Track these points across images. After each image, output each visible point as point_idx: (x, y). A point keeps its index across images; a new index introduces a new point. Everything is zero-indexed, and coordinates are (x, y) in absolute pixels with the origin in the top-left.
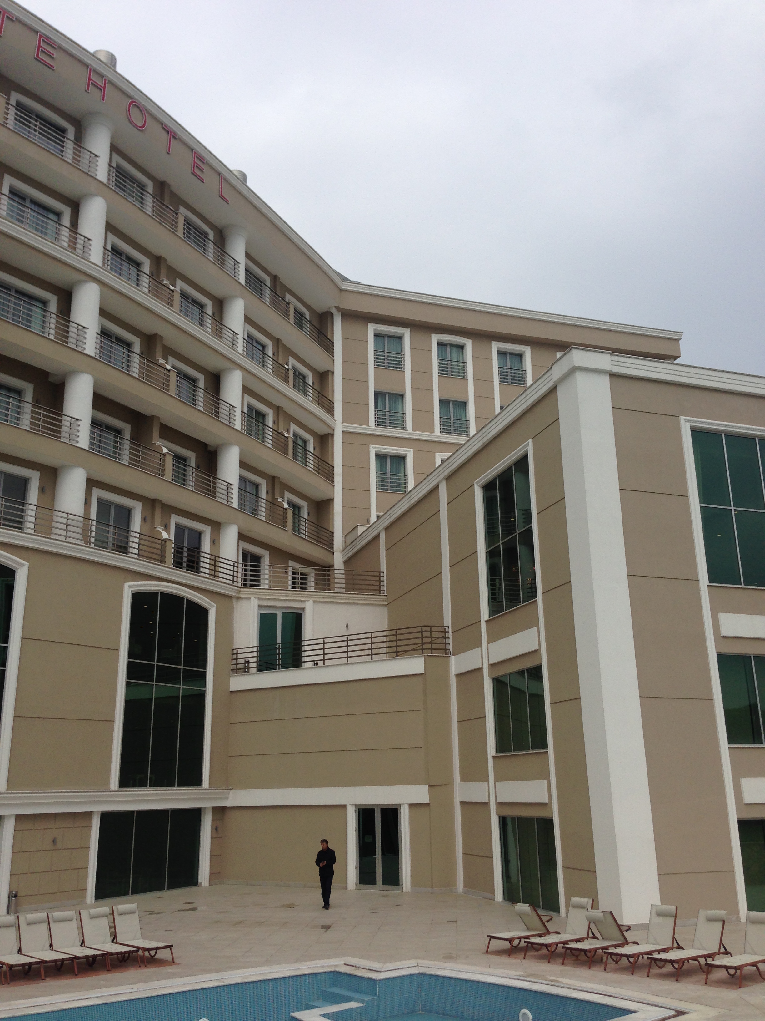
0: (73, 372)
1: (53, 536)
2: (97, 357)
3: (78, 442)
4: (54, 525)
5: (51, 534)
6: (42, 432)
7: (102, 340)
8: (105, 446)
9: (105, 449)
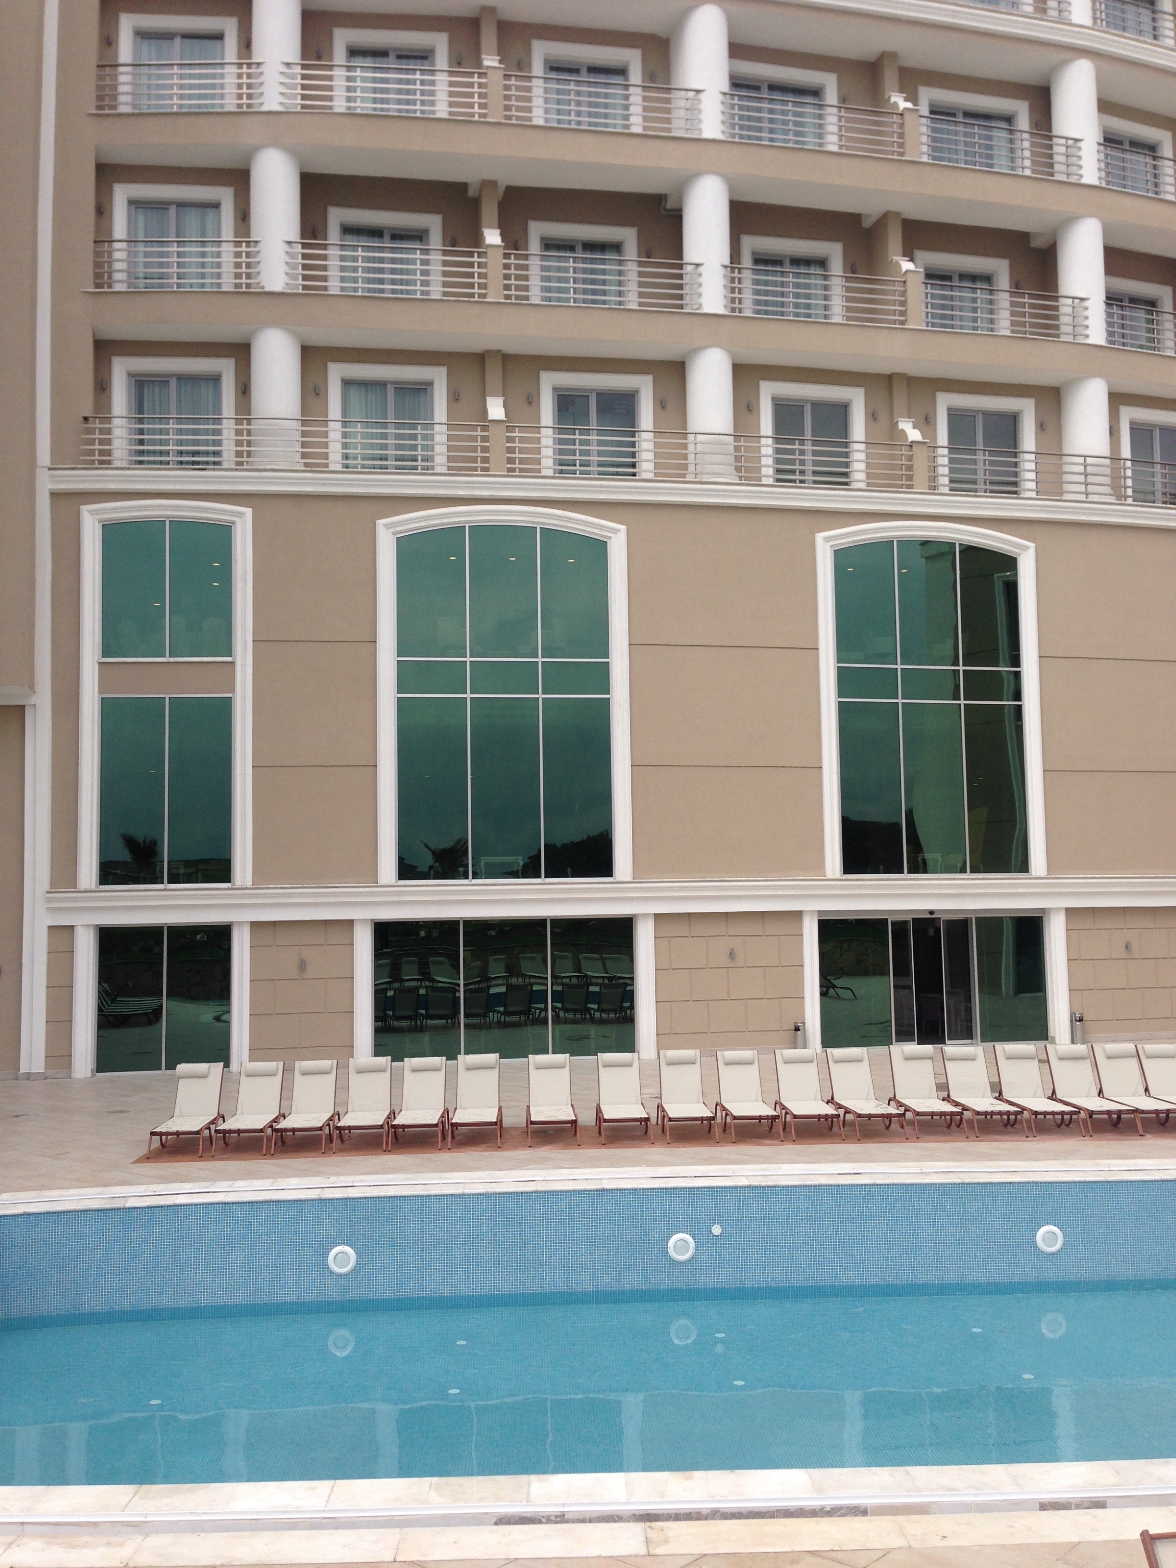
0: (1068, 221)
1: (1066, 497)
2: (1104, 185)
3: (1087, 336)
4: (1066, 478)
5: (1061, 494)
6: (1031, 333)
7: (1108, 152)
8: (1132, 332)
9: (1133, 337)
